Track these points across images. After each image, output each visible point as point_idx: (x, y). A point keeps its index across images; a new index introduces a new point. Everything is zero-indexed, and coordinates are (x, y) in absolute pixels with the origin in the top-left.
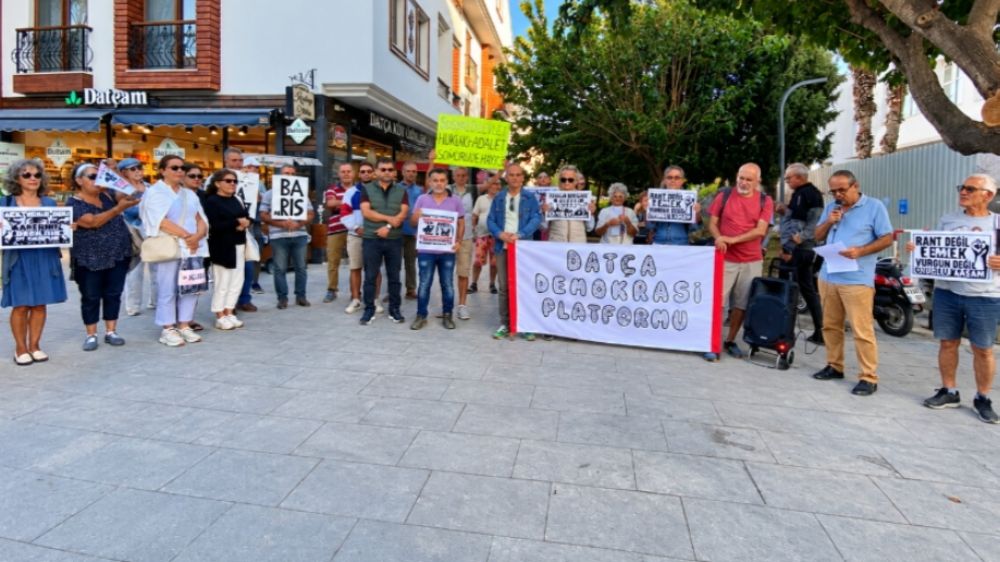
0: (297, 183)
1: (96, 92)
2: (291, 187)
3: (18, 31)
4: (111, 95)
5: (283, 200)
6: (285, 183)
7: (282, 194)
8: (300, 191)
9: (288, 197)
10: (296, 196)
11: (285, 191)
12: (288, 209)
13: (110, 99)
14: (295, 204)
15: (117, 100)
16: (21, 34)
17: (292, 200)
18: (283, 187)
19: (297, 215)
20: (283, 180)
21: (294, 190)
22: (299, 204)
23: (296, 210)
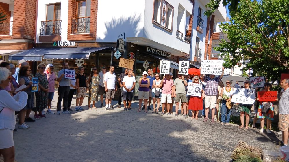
0: (186, 63)
1: (61, 42)
2: (184, 65)
3: (41, 22)
4: (65, 43)
5: (182, 68)
6: (183, 63)
7: (182, 67)
8: (187, 66)
9: (183, 68)
10: (186, 67)
11: (183, 66)
12: (183, 71)
13: (65, 44)
14: (185, 69)
15: (67, 44)
16: (42, 23)
17: (184, 68)
18: (182, 64)
19: (185, 73)
20: (182, 62)
21: (185, 66)
22: (186, 70)
23: (185, 72)
